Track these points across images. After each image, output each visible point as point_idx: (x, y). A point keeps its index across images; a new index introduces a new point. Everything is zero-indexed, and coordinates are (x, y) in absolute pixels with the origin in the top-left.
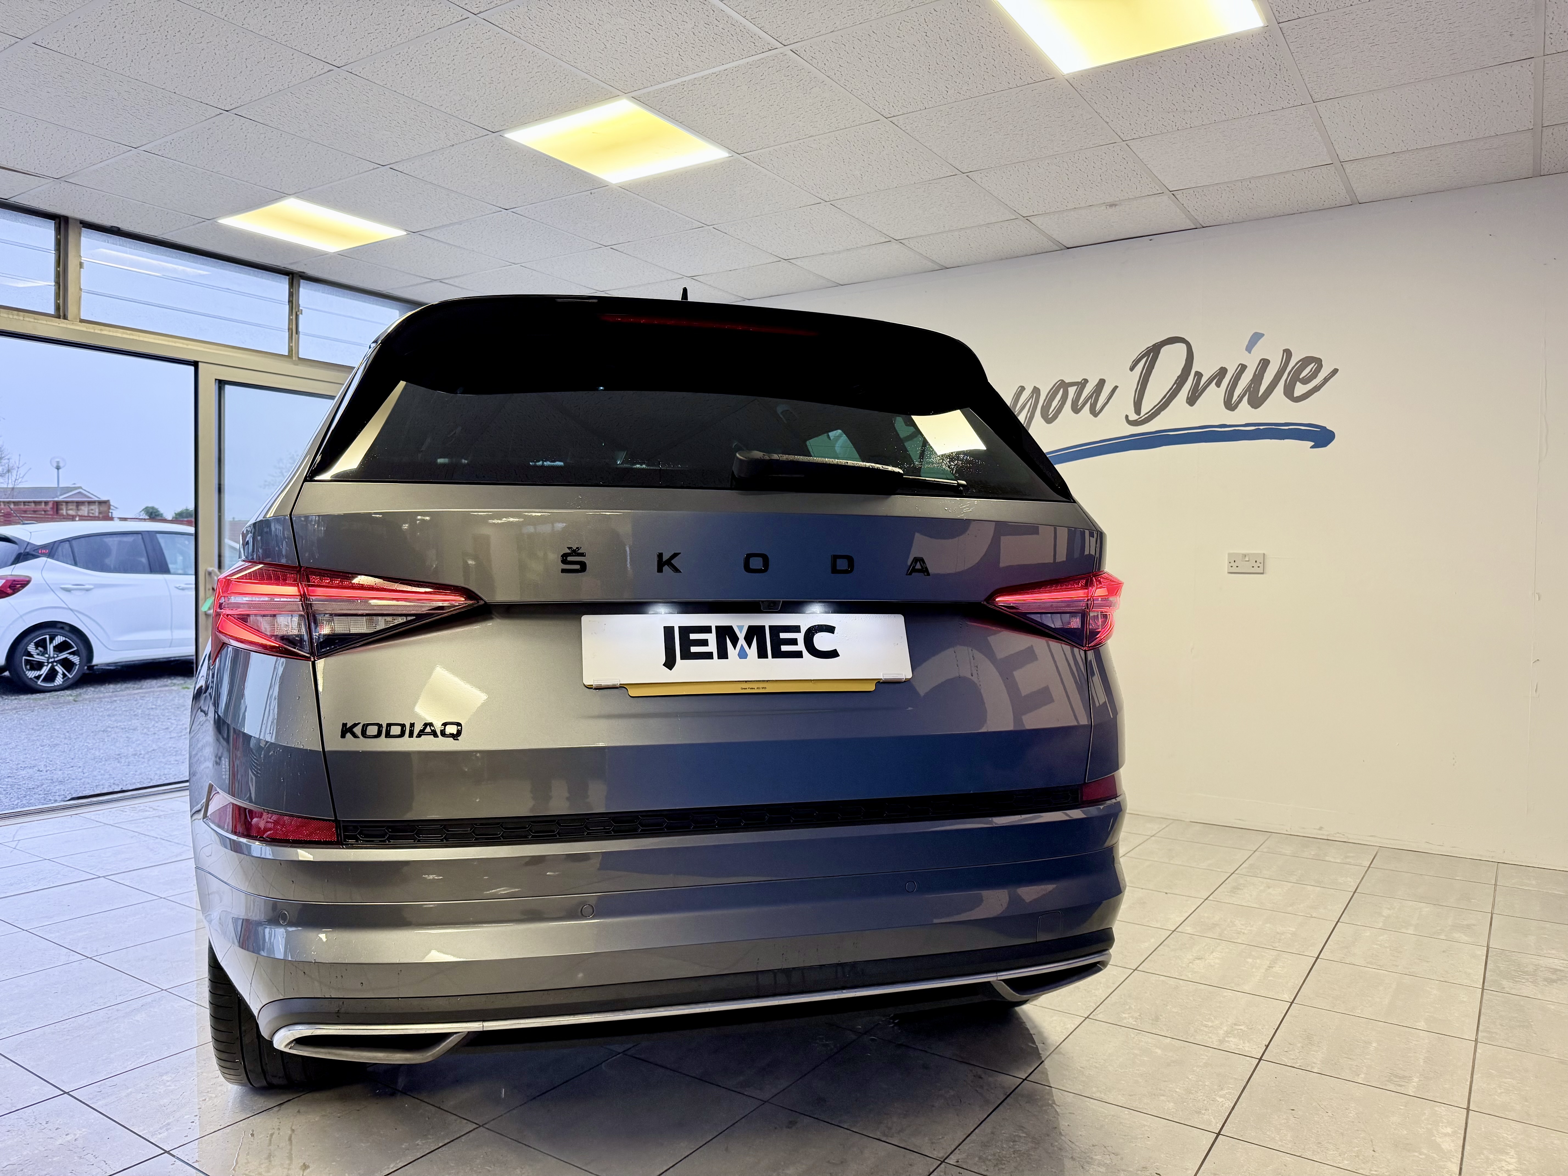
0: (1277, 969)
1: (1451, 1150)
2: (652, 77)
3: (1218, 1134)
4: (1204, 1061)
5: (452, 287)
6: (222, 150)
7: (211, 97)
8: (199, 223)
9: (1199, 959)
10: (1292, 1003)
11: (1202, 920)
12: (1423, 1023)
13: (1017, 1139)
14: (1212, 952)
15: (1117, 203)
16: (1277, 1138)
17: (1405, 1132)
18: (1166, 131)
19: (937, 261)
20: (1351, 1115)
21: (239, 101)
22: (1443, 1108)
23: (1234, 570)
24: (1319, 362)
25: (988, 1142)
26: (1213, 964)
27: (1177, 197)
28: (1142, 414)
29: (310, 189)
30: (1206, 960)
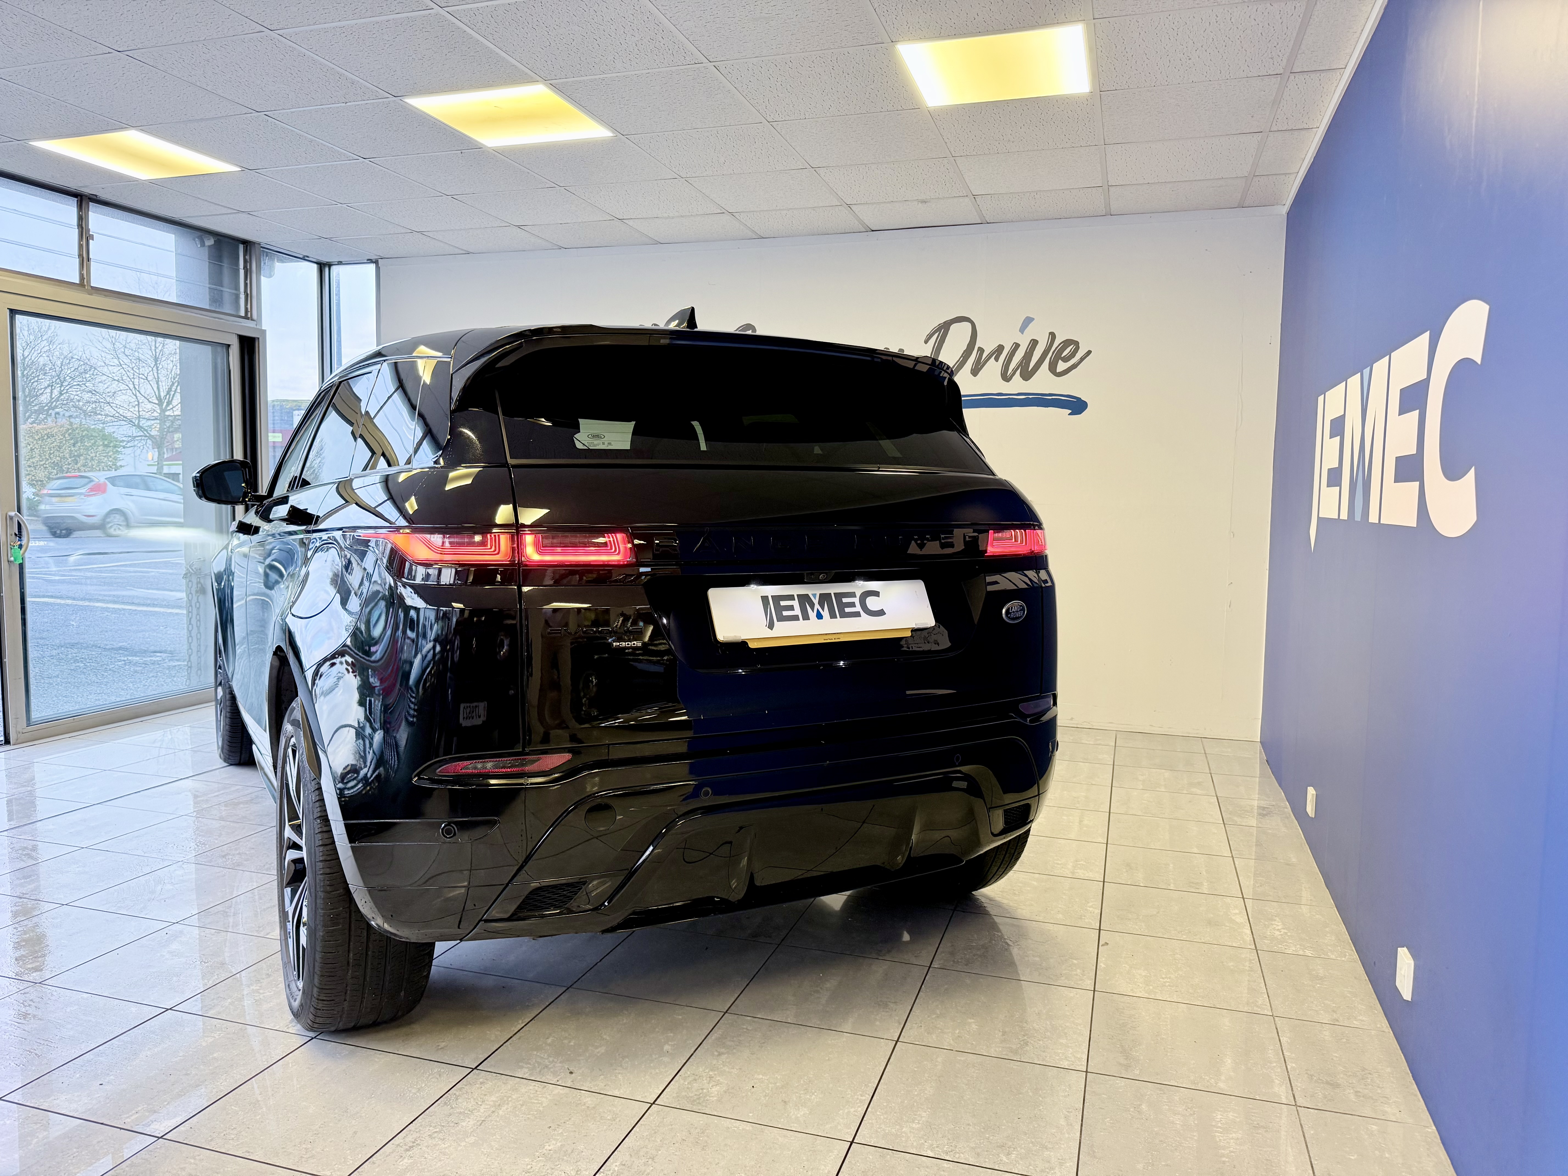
1: (1242, 923)
2: (577, 71)
3: (1100, 930)
7: (110, 38)
10: (1107, 844)
12: (1196, 849)
15: (928, 200)
16: (1137, 928)
17: (1212, 915)
18: (988, 153)
19: (757, 232)
20: (1176, 909)
22: (1228, 899)
24: (1076, 344)
27: (977, 199)
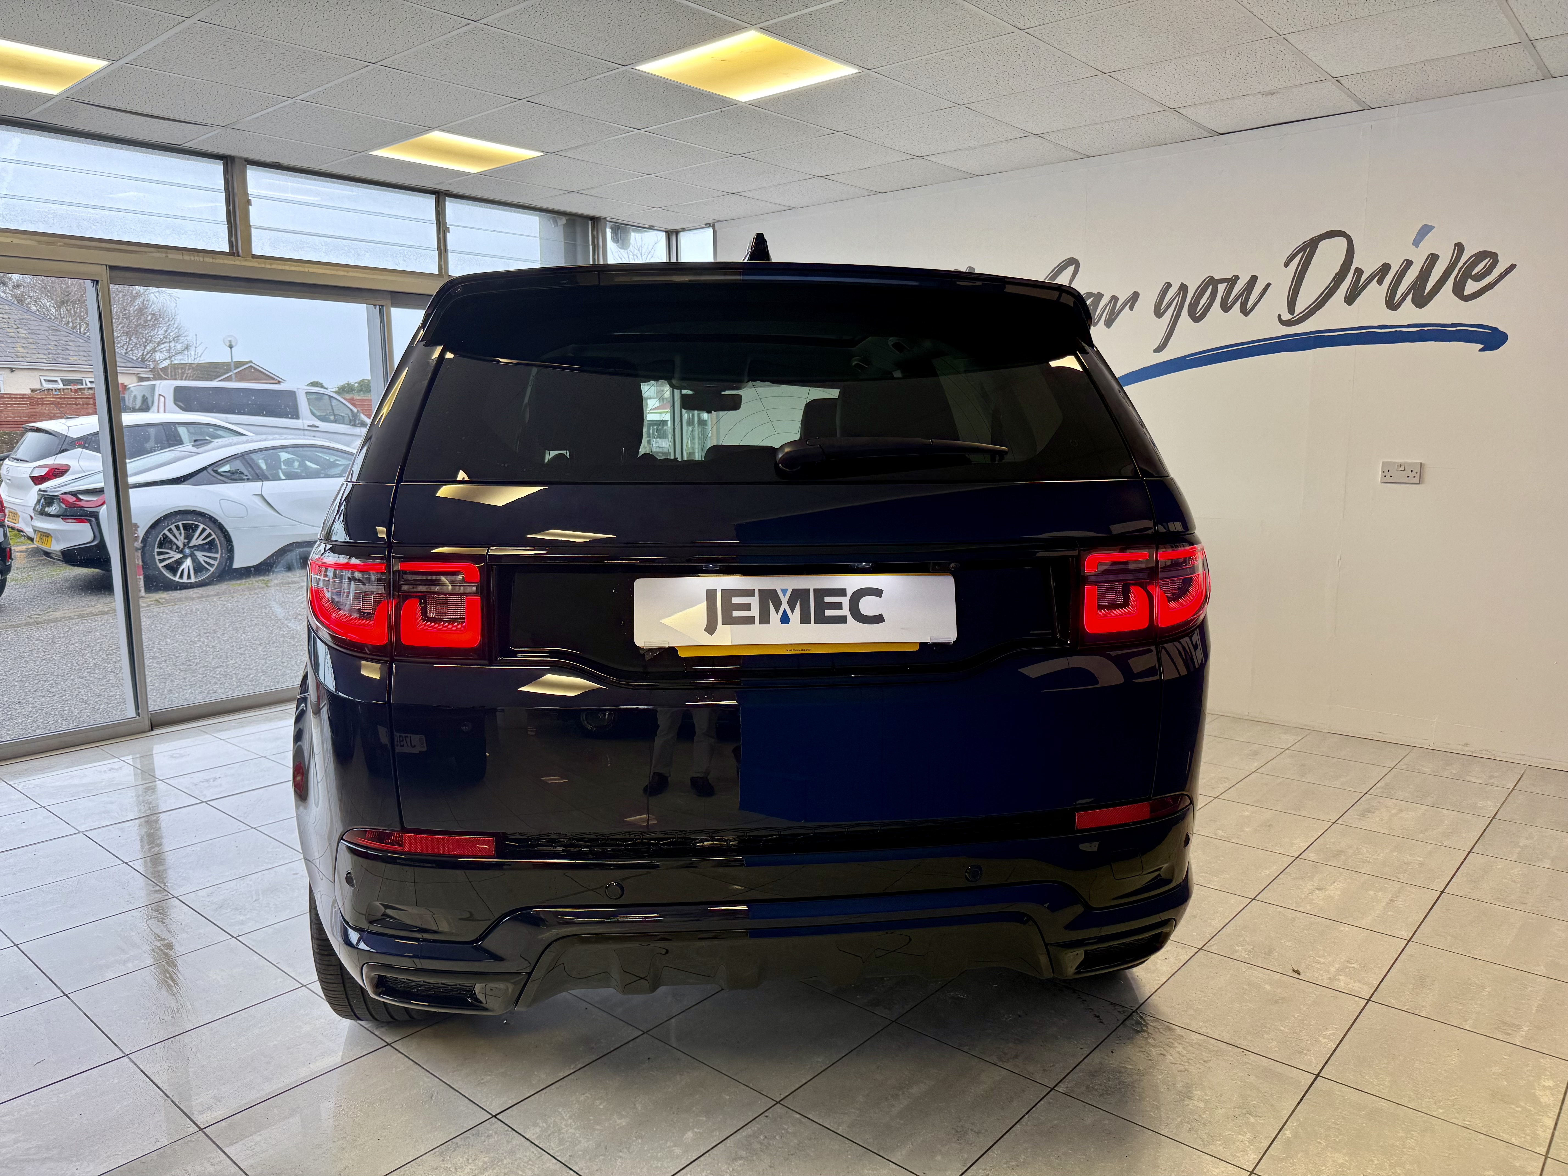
0: (1398, 903)
1: (1549, 1104)
2: (779, 10)
3: (1318, 1076)
4: (1312, 999)
5: (589, 197)
6: (370, 96)
7: (358, 53)
8: (351, 155)
9: (1319, 889)
10: (1409, 941)
11: (1328, 847)
12: (1542, 967)
13: (1123, 1070)
14: (1334, 882)
15: (1275, 91)
16: (1375, 1083)
17: (1505, 1083)
18: (1328, 23)
19: (1079, 151)
20: (1452, 1062)
21: (384, 54)
22: (1549, 1060)
23: (1388, 479)
24: (1494, 257)
25: (1096, 1071)
26: (1332, 895)
27: (1342, 82)
28: (1296, 313)
29: (452, 122)
30: (1326, 891)
